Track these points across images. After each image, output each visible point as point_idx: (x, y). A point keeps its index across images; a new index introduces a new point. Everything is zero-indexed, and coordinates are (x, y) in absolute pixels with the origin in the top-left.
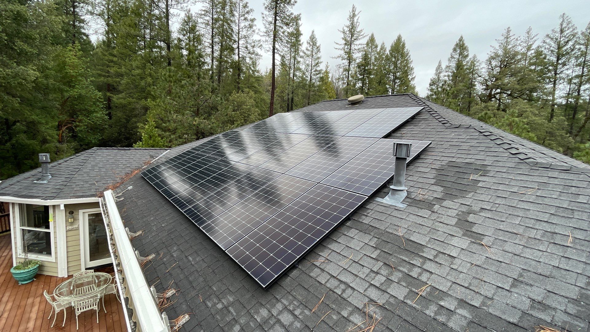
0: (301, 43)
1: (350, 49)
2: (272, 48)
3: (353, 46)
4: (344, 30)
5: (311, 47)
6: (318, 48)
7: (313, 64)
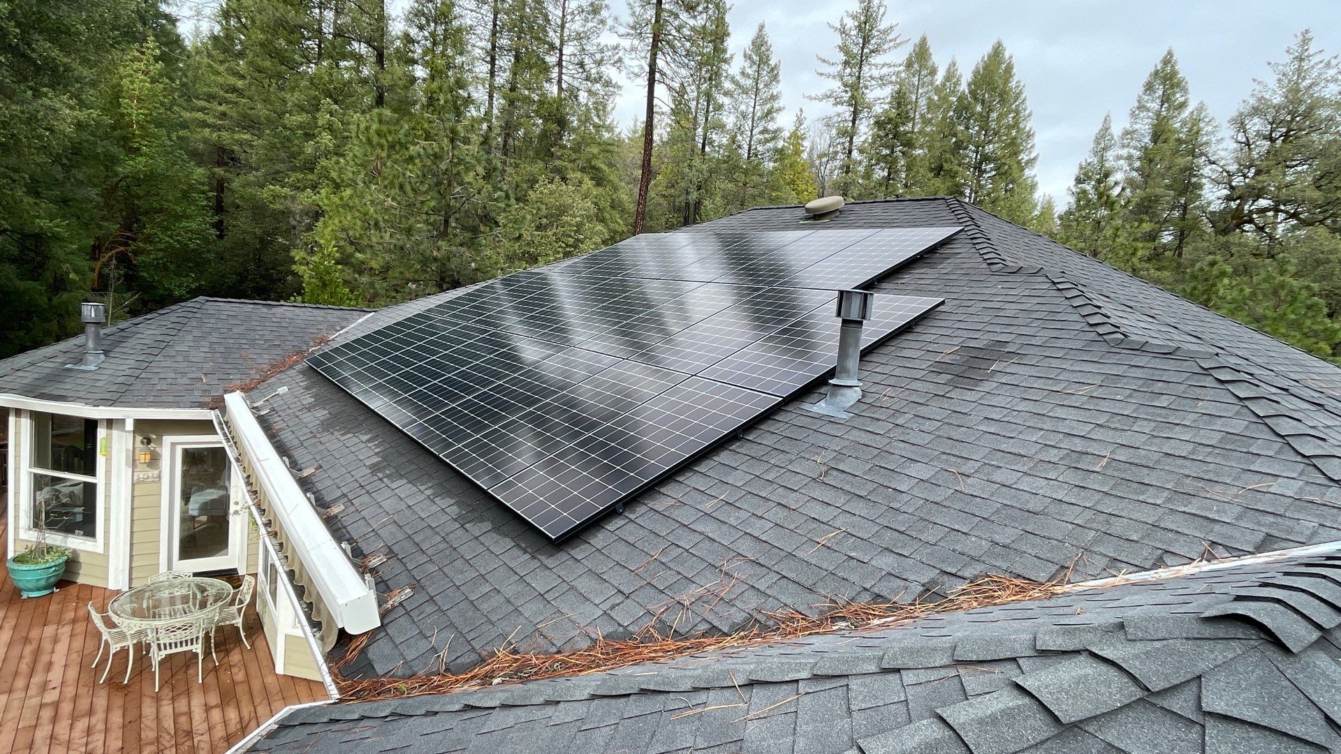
0: (728, 56)
1: (859, 78)
2: (647, 69)
3: (865, 68)
4: (843, 26)
5: (755, 67)
6: (772, 70)
7: (759, 114)
